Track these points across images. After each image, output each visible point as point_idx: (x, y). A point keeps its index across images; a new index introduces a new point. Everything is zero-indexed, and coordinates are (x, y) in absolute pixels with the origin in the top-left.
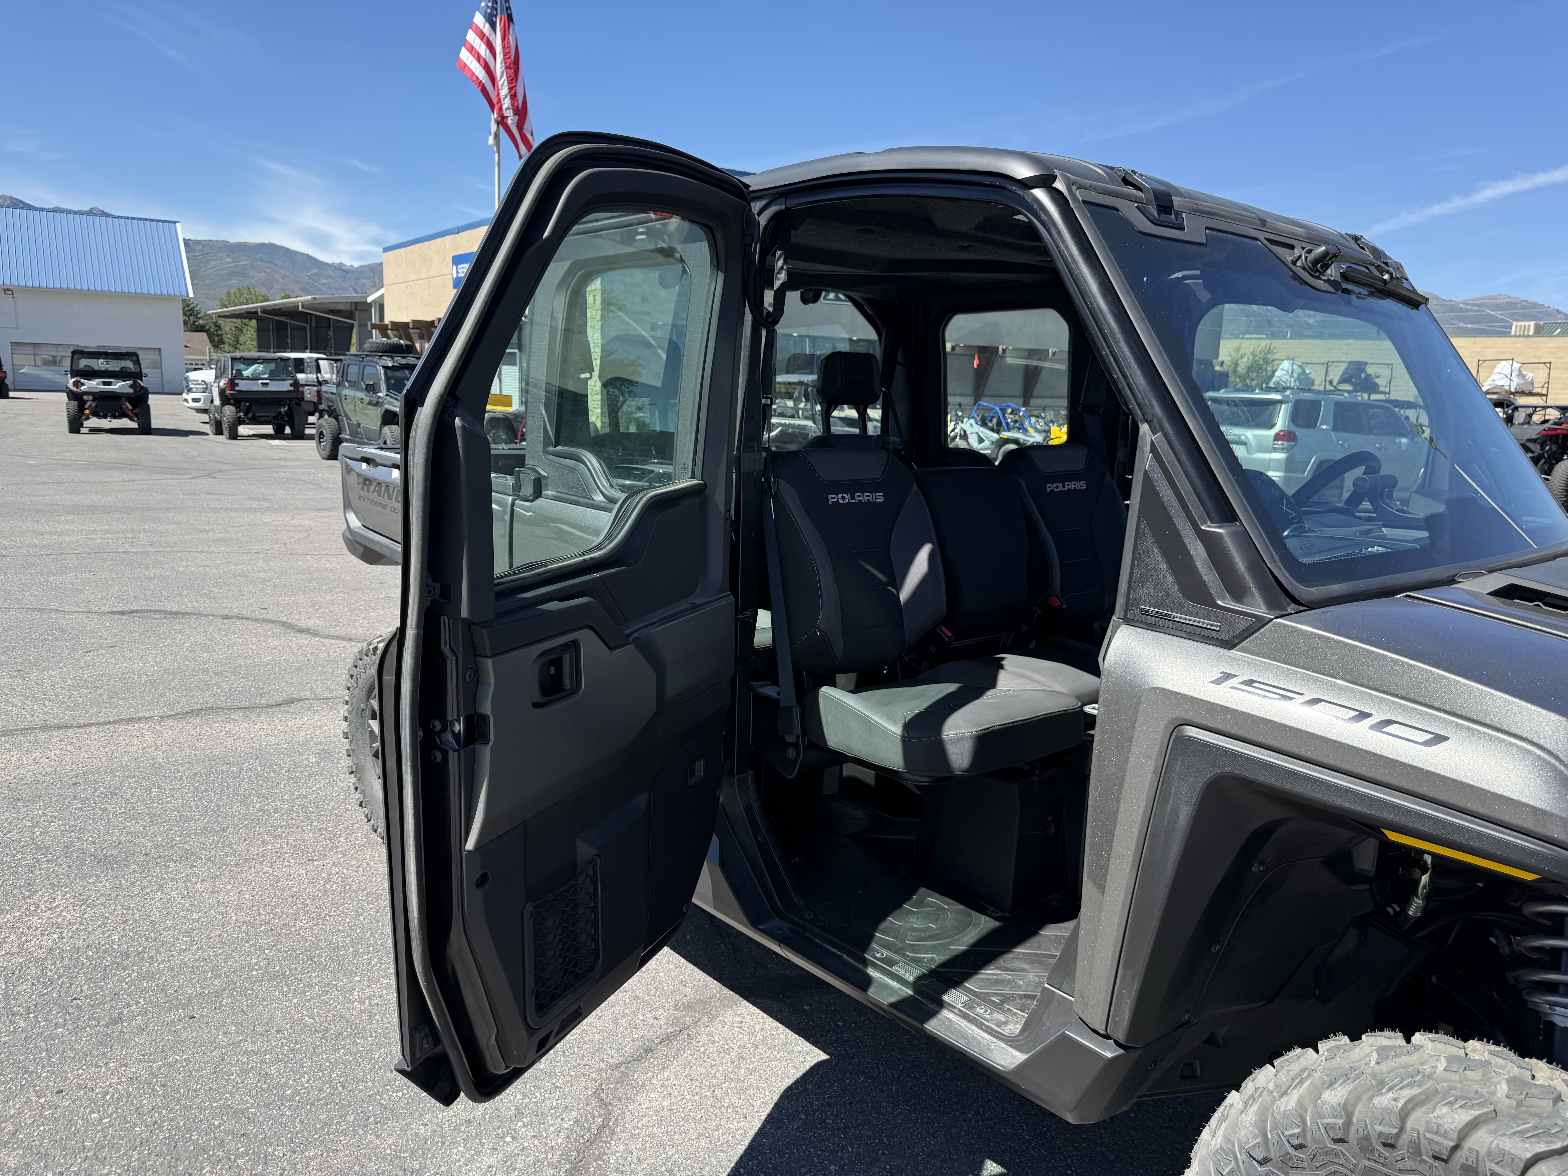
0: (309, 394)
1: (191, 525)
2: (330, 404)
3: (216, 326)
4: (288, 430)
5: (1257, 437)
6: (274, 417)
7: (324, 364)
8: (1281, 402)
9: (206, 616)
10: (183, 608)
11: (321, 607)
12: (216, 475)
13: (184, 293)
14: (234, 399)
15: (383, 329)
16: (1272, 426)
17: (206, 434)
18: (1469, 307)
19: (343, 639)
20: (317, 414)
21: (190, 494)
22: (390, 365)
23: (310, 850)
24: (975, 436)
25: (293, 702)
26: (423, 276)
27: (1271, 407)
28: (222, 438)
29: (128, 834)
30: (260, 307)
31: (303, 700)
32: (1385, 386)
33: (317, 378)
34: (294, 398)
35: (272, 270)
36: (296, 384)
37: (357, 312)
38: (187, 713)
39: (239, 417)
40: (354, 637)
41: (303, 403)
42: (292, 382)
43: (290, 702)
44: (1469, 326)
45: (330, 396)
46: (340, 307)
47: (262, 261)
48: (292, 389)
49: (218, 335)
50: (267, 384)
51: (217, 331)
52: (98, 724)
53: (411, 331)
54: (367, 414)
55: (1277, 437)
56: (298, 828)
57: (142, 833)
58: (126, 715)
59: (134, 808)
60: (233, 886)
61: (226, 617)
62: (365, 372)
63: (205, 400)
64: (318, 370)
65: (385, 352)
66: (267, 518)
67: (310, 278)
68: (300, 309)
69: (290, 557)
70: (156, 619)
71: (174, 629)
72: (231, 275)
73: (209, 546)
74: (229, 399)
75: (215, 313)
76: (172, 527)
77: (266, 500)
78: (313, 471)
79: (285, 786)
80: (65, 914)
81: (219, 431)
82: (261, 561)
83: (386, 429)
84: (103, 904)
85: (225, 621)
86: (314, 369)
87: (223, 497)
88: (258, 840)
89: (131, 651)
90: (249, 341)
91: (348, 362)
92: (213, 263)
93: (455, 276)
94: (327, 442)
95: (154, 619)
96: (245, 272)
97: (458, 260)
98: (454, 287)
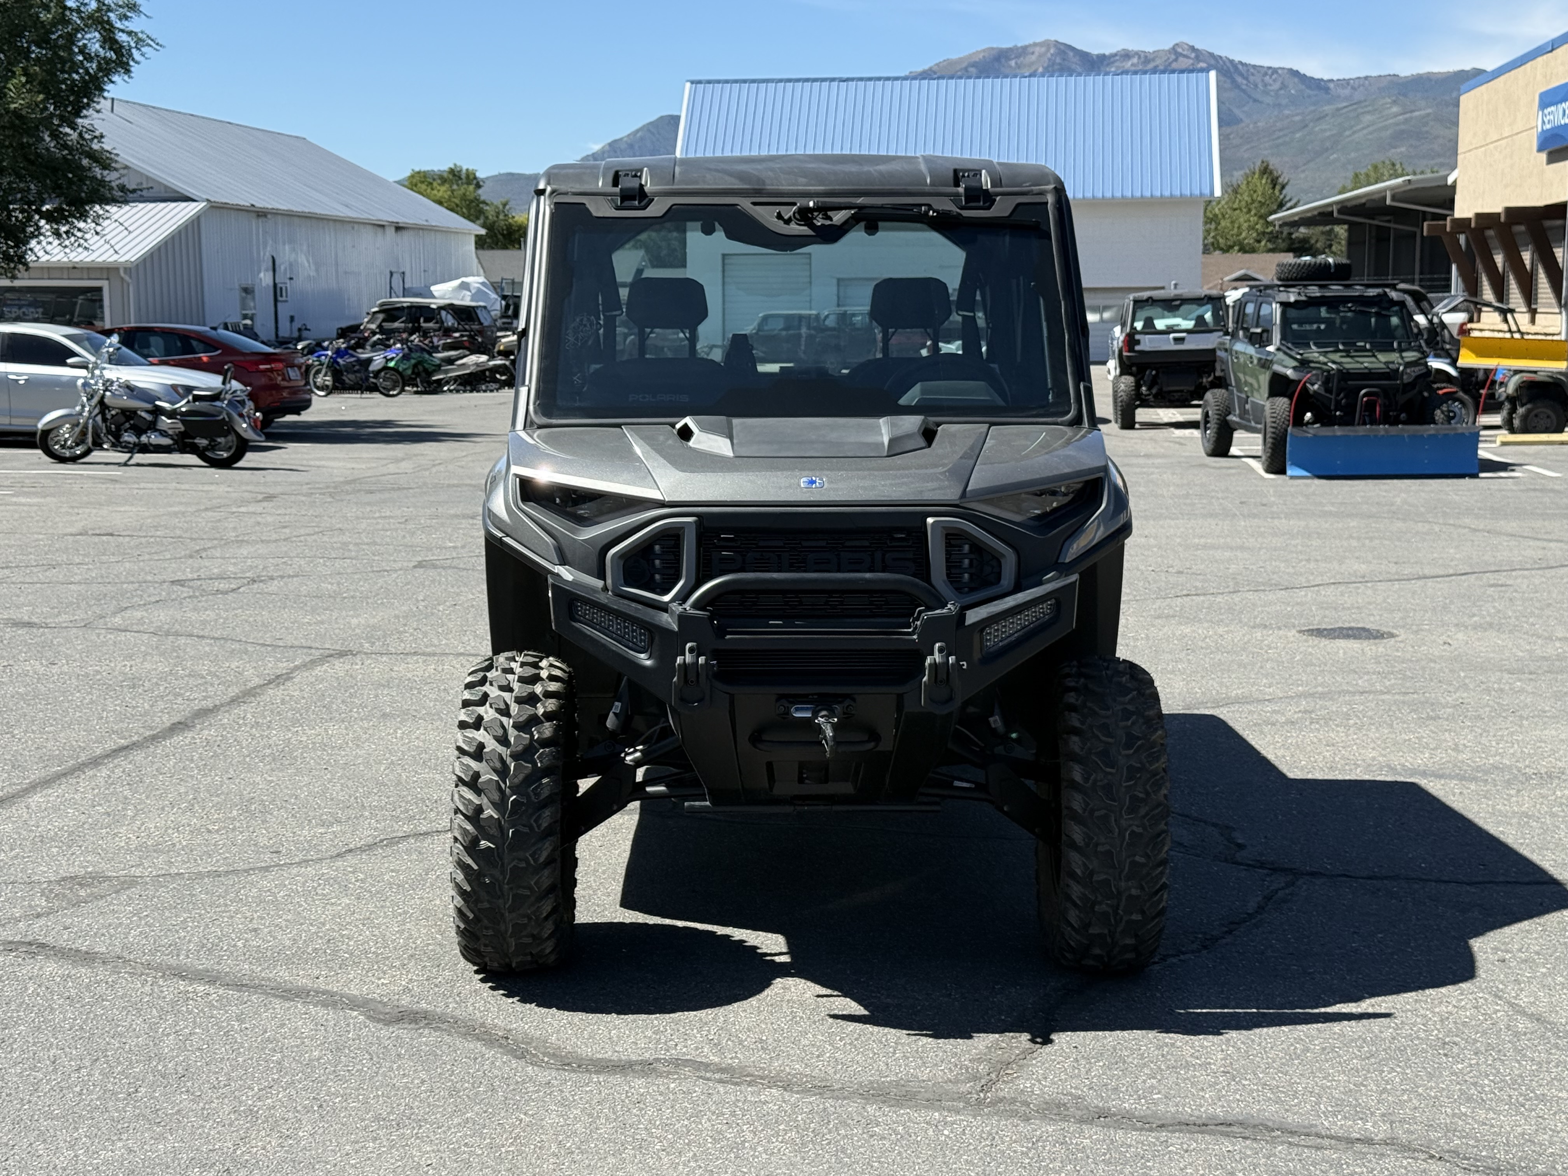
2: (1223, 367)
13: (1207, 191)
14: (1134, 366)
22: (1295, 299)
26: (1506, 132)
30: (1337, 203)
39: (1138, 395)
50: (1183, 339)
62: (1261, 313)
74: (1129, 366)
75: (1278, 220)
83: (1268, 404)
91: (1246, 298)
93: (1540, 129)
94: (1212, 429)
96: (1425, 129)
97: (1544, 100)
98: (1539, 150)
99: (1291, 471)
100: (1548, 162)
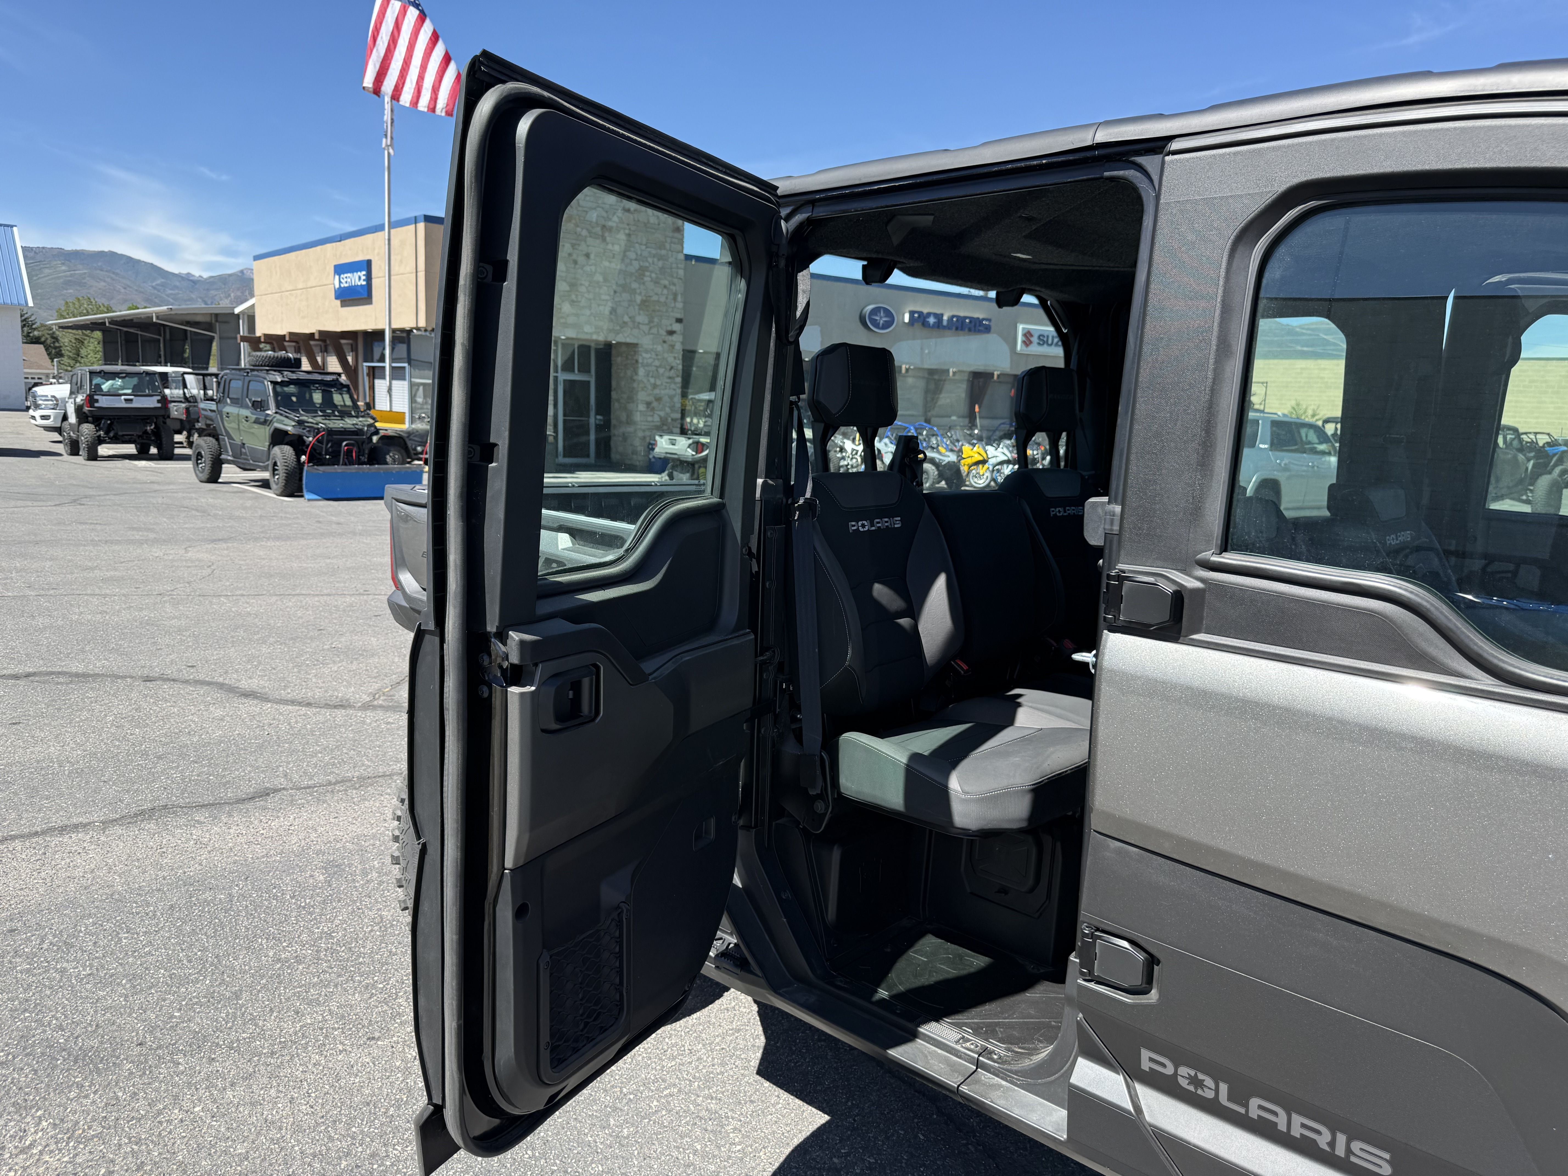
0: (177, 411)
1: (70, 561)
2: (209, 422)
3: (53, 337)
4: (153, 450)
6: (139, 436)
7: (190, 379)
9: (124, 677)
10: (91, 668)
11: (260, 663)
12: (84, 501)
13: (23, 302)
14: (92, 417)
15: (255, 343)
17: (60, 455)
18: (1304, 331)
19: (300, 704)
20: (185, 433)
21: (59, 524)
22: (279, 380)
23: (366, 1023)
25: (268, 794)
26: (300, 286)
28: (80, 460)
29: (106, 1009)
30: (108, 318)
31: (279, 790)
32: (1261, 404)
33: (184, 393)
34: (160, 415)
35: (113, 279)
36: (164, 400)
37: (217, 324)
38: (136, 815)
39: (99, 436)
40: (312, 701)
41: (168, 421)
42: (159, 398)
43: (265, 793)
44: (1305, 349)
45: (209, 413)
46: (199, 319)
47: (102, 270)
48: (159, 405)
49: (55, 348)
50: (131, 400)
51: (54, 343)
52: (22, 837)
53: (286, 344)
54: (253, 433)
56: (336, 986)
57: (124, 1007)
58: (57, 821)
59: (103, 967)
60: (279, 1091)
61: (148, 679)
62: (250, 388)
63: (55, 418)
64: (185, 386)
65: (272, 366)
66: (157, 552)
67: (154, 288)
68: (154, 320)
69: (201, 599)
70: (61, 683)
71: (88, 698)
72: (68, 283)
73: (100, 588)
74: (87, 417)
75: (55, 324)
76: (48, 564)
77: (149, 530)
78: (193, 495)
79: (297, 920)
80: (47, 1158)
81: (74, 450)
82: (167, 605)
83: (277, 450)
84: (99, 1136)
85: (148, 683)
86: (181, 384)
87: (99, 527)
88: (288, 1009)
89: (42, 730)
90: (92, 354)
91: (230, 377)
92: (47, 271)
94: (206, 464)
95: (58, 683)
96: (84, 281)
97: (340, 269)
98: (336, 298)
99: (308, 496)
100: (342, 306)
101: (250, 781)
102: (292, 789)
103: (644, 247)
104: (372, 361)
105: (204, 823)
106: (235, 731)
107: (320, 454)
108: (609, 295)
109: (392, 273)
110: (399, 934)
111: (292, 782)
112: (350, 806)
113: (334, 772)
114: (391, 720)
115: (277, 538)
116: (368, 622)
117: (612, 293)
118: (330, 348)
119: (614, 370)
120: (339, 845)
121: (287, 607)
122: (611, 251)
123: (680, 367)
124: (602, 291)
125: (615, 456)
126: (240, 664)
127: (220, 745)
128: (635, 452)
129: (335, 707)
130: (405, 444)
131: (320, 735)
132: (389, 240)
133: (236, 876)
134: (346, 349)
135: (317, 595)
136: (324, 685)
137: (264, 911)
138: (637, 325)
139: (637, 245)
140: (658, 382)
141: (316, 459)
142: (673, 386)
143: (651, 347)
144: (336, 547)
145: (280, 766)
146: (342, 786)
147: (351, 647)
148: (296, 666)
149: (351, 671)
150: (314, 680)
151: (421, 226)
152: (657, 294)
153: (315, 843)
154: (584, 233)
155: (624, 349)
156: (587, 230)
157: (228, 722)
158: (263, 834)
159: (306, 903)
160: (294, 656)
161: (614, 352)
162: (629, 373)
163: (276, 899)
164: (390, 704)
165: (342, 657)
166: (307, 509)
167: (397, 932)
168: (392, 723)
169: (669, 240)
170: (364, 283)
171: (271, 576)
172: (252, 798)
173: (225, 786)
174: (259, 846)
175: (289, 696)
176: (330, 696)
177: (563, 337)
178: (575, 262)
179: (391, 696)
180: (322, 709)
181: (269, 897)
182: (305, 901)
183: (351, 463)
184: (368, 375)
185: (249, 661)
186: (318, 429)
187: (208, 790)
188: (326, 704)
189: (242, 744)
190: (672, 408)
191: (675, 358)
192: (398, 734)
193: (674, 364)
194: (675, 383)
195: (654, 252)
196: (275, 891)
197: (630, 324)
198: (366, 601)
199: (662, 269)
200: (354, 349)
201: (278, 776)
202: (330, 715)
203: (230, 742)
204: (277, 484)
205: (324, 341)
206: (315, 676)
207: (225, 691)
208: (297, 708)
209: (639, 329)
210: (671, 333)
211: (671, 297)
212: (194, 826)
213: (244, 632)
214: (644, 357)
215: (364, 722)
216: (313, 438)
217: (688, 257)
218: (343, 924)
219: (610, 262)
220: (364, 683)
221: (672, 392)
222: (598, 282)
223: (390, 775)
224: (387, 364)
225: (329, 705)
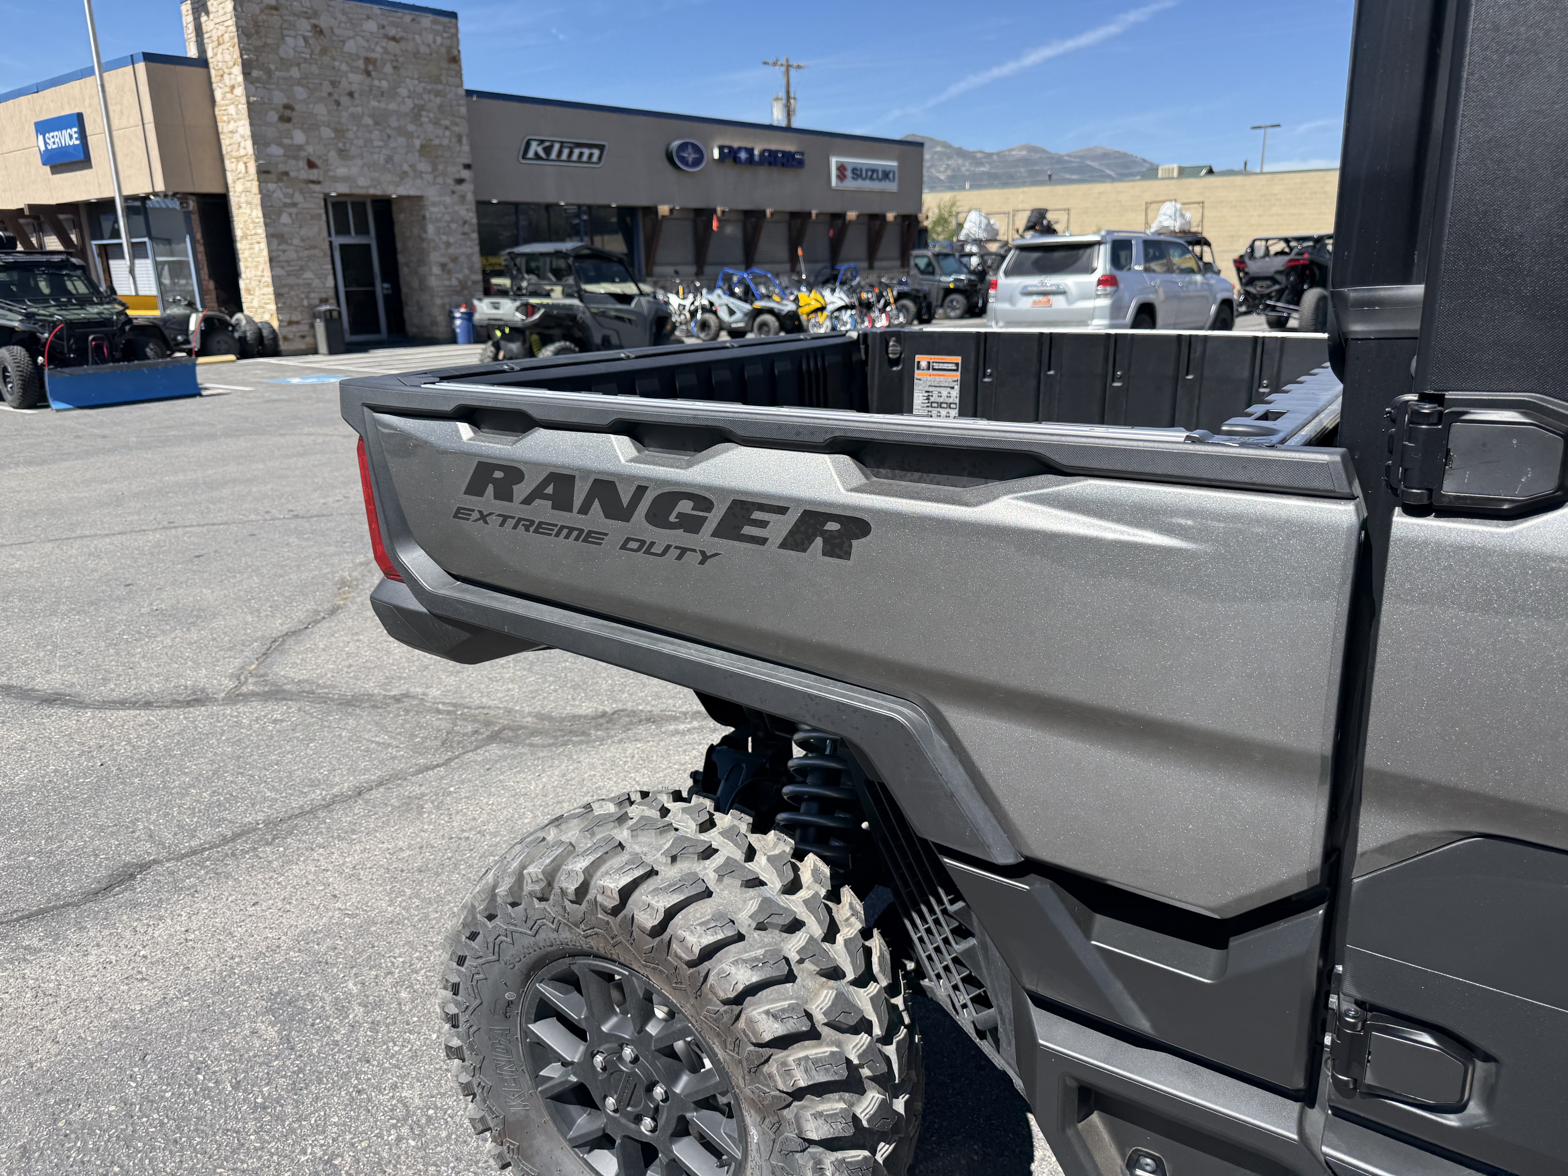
5: (1077, 283)
8: (1099, 243)
11: (56, 646)
16: (1093, 270)
19: (134, 705)
24: (725, 309)
25: (133, 877)
27: (1089, 251)
31: (149, 865)
40: (152, 699)
43: (127, 876)
55: (1100, 282)
97: (44, 127)
98: (44, 164)
99: (55, 405)
100: (53, 173)
101: (97, 856)
102: (168, 860)
103: (416, 82)
104: (102, 238)
105: (41, 950)
106: (48, 766)
107: (62, 353)
108: (382, 140)
109: (114, 127)
110: (449, 1137)
111: (164, 848)
112: (271, 878)
113: (225, 819)
114: (278, 716)
115: (29, 463)
116: (189, 566)
117: (386, 138)
118: (46, 227)
119: (397, 229)
120: (279, 958)
121: (71, 556)
122: (378, 87)
123: (475, 221)
124: (373, 136)
125: (411, 330)
126: (27, 651)
127: (30, 795)
128: (434, 323)
129: (188, 704)
130: (162, 334)
131: (182, 755)
132: (103, 86)
133: (124, 1057)
134: (67, 226)
135: (107, 535)
136: (160, 670)
137: (197, 1130)
138: (419, 175)
139: (408, 80)
140: (452, 240)
141: (57, 359)
142: (469, 243)
143: (437, 199)
144: (110, 466)
145: (137, 820)
146: (246, 841)
147: (180, 606)
148: (110, 645)
149: (191, 644)
150: (143, 664)
151: (141, 67)
152: (437, 137)
153: (237, 960)
154: (344, 67)
155: (406, 203)
156: (347, 63)
157: (32, 751)
158: (145, 957)
159: (263, 1096)
160: (103, 629)
161: (395, 208)
162: (416, 231)
163: (210, 1097)
164: (266, 689)
165: (172, 623)
166: (58, 422)
167: (444, 1134)
168: (282, 721)
169: (444, 72)
170: (78, 142)
171: (35, 514)
172: (108, 888)
173: (57, 871)
174: (146, 983)
175: (115, 694)
176: (175, 687)
177: (334, 194)
178: (338, 103)
179: (262, 676)
180: (171, 710)
181: (195, 1093)
182: (261, 1091)
183: (104, 361)
184: (100, 255)
185: (38, 645)
186: (54, 322)
187: (31, 884)
188: (174, 701)
189: (65, 788)
190: (471, 269)
191: (468, 210)
192: (297, 738)
193: (467, 218)
194: (472, 240)
195: (429, 87)
196: (200, 1077)
197: (411, 174)
198: (176, 537)
199: (440, 107)
200: (77, 225)
201: (139, 839)
202: (185, 718)
203: (45, 787)
204: (11, 394)
205: (37, 218)
206: (144, 657)
207: (16, 698)
208: (133, 712)
209: (422, 178)
210: (460, 181)
211: (454, 140)
212: (25, 960)
213: (20, 600)
214: (433, 211)
215: (239, 724)
216: (50, 334)
217: (470, 93)
218: (344, 1132)
219: (379, 101)
220: (218, 661)
221: (469, 251)
222: (367, 126)
223: (311, 812)
224: (124, 240)
225: (178, 702)
